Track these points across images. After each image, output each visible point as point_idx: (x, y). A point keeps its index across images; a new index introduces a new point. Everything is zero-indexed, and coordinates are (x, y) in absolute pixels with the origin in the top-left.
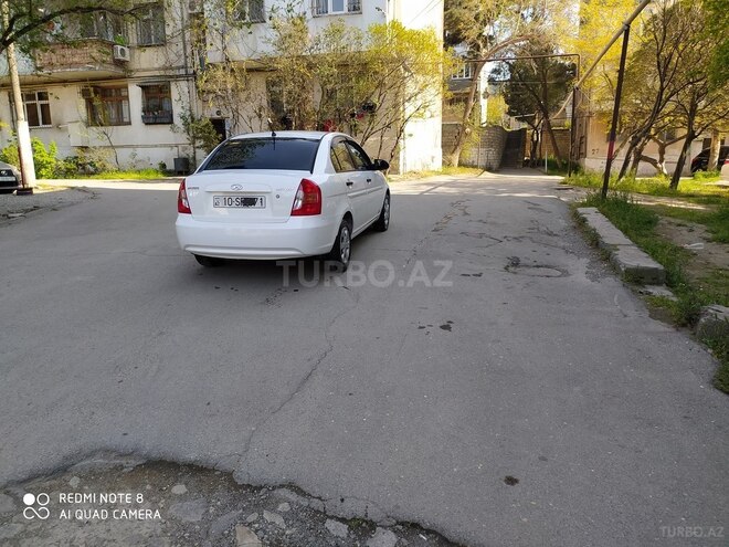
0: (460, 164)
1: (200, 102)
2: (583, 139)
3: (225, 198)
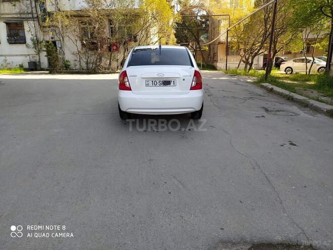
1: (41, 33)
2: (215, 55)
3: (152, 81)
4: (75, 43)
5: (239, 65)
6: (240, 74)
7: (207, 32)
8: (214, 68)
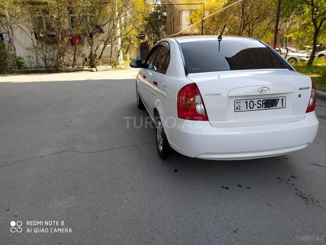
3: (246, 102)
4: (30, 36)
7: (165, 23)
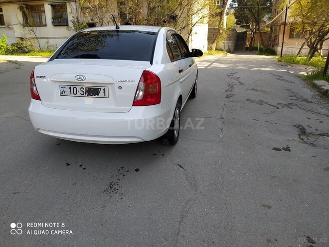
0: (216, 49)
1: (82, 14)
2: (276, 37)
3: (70, 88)
5: (300, 51)
6: (298, 63)
7: (271, 11)
8: (273, 53)
